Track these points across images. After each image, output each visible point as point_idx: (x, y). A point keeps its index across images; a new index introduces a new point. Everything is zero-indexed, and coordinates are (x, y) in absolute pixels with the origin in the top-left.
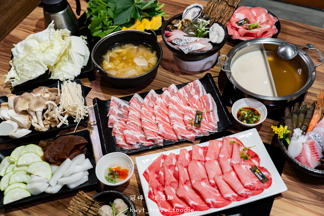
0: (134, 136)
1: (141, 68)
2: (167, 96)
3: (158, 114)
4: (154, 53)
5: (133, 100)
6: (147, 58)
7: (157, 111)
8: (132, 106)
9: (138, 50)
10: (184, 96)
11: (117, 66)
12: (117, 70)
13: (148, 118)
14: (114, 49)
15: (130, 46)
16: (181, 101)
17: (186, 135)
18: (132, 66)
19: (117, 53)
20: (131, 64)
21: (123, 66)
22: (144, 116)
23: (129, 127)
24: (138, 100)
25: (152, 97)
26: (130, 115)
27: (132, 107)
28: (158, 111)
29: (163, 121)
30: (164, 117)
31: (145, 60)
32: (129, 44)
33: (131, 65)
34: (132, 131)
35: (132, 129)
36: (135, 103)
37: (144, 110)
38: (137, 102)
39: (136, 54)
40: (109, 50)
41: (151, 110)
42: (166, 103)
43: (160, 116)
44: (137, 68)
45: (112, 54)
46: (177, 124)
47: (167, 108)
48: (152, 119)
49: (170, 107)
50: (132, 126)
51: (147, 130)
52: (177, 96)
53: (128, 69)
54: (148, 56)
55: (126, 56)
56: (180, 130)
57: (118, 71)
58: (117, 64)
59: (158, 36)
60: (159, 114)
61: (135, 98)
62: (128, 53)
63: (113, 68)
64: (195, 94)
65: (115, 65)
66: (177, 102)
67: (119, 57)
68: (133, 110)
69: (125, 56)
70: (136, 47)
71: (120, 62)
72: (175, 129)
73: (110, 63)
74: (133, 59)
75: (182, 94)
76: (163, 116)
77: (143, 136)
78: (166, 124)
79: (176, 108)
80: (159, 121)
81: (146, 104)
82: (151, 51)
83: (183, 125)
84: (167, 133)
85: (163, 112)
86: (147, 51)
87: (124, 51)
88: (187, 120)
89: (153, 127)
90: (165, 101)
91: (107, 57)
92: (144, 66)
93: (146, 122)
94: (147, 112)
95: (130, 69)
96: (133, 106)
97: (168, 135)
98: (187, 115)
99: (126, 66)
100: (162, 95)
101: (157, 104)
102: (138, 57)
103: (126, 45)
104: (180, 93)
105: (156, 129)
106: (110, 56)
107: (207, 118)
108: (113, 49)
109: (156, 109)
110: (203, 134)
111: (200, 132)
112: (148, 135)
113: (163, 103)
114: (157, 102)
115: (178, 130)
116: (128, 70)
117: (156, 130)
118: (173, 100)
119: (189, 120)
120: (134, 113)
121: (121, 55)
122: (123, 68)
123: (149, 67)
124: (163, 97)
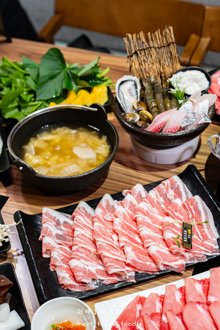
0: (87, 268)
1: (85, 162)
2: (131, 202)
3: (122, 232)
4: (103, 139)
5: (78, 212)
6: (93, 146)
7: (120, 227)
8: (78, 220)
9: (77, 136)
10: (158, 202)
11: (47, 160)
12: (49, 166)
13: (107, 239)
14: (40, 136)
15: (65, 130)
16: (155, 209)
17: (170, 262)
18: (71, 160)
19: (46, 141)
20: (70, 157)
21: (57, 160)
22: (99, 235)
23: (78, 255)
24: (86, 212)
25: (107, 206)
26: (77, 235)
27: (79, 223)
28: (122, 227)
29: (131, 243)
30: (131, 236)
31: (90, 150)
32: (63, 128)
34: (82, 261)
35: (83, 258)
36: (82, 216)
37: (99, 227)
38: (85, 215)
39: (76, 141)
40: (32, 137)
41: (109, 226)
42: (130, 214)
43: (126, 234)
44: (79, 162)
45: (37, 143)
46: (155, 245)
47: (133, 222)
48: (114, 241)
49: (139, 220)
50: (82, 253)
51: (108, 257)
52: (148, 201)
53: (66, 164)
54: (94, 144)
55: (60, 145)
56: (160, 255)
57: (50, 168)
58: (47, 158)
60: (124, 232)
61: (81, 209)
62: (62, 141)
63: (42, 164)
64: (175, 197)
65: (45, 159)
66: (150, 212)
67: (48, 147)
68: (80, 227)
69: (58, 145)
70: (74, 132)
71: (51, 154)
72: (153, 254)
73: (37, 157)
74: (72, 148)
75: (154, 199)
76: (130, 234)
77: (101, 268)
78: (136, 247)
79: (149, 221)
80: (125, 242)
81: (101, 216)
82: (98, 136)
83: (164, 247)
84: (140, 261)
85: (129, 228)
86: (91, 136)
87: (56, 137)
88: (170, 238)
89: (116, 253)
90: (130, 211)
91: (31, 147)
92: (91, 159)
93: (104, 245)
94: (103, 230)
95: (68, 163)
96: (79, 222)
97: (142, 264)
98: (169, 231)
99: (61, 160)
100: (123, 201)
101: (118, 215)
102: (79, 146)
103: (58, 130)
104: (151, 197)
105: (122, 255)
106: (35, 146)
107: (199, 234)
108: (38, 135)
109: (118, 224)
110: (197, 260)
111: (192, 256)
112: (110, 266)
113: (126, 214)
114: (117, 213)
115: (157, 254)
116: (66, 166)
117: (121, 257)
118: (143, 208)
119: (172, 238)
120: (83, 232)
121: (52, 143)
122: (58, 163)
123: (98, 159)
124: (126, 204)
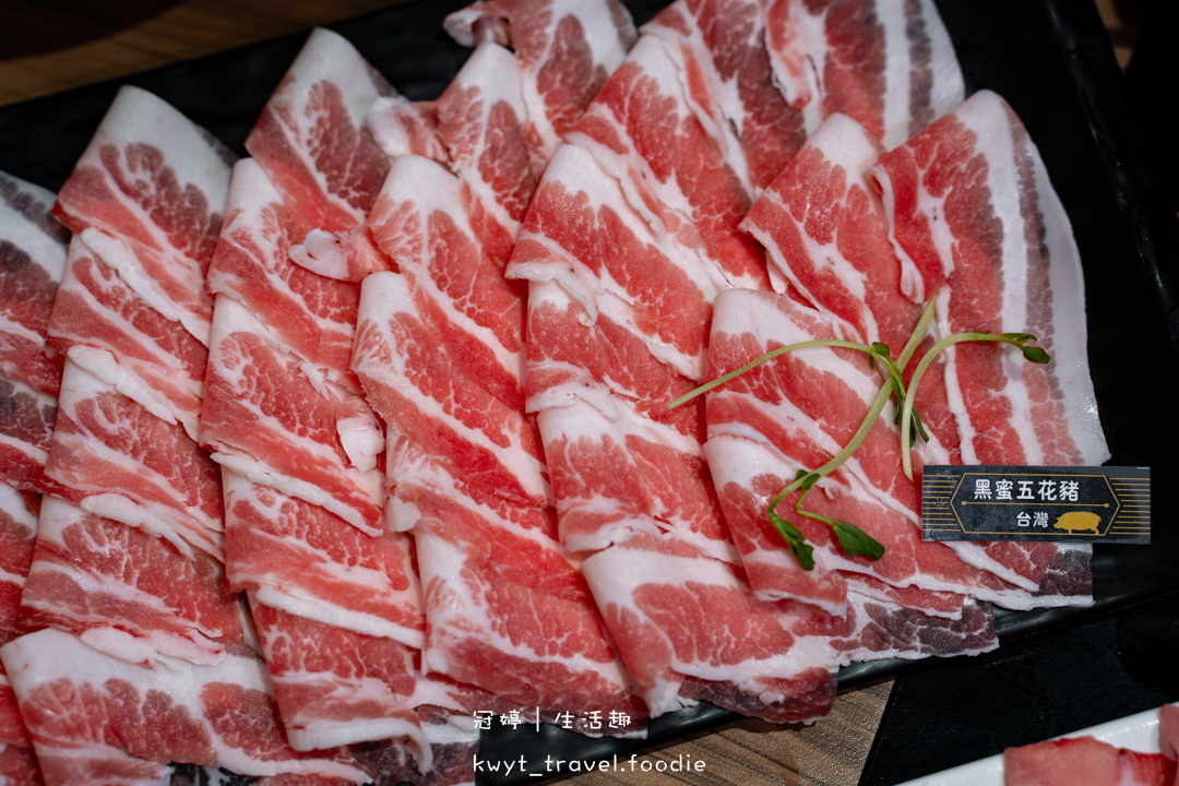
2: (503, 112)
3: (411, 409)
5: (103, 193)
7: (399, 362)
8: (95, 271)
13: (303, 457)
16: (671, 195)
25: (326, 140)
26: (85, 408)
27: (103, 298)
28: (414, 362)
29: (467, 502)
30: (477, 437)
34: (110, 638)
35: (111, 609)
36: (132, 230)
37: (248, 343)
38: (160, 218)
42: (493, 223)
43: (443, 432)
47: (506, 294)
48: (348, 462)
49: (546, 304)
50: (108, 565)
51: (290, 620)
52: (621, 131)
56: (660, 620)
60: (430, 406)
61: (122, 163)
64: (835, 104)
66: (628, 219)
68: (110, 334)
72: (612, 607)
75: (670, 103)
76: (472, 422)
77: (241, 673)
78: (506, 536)
79: (612, 301)
80: (427, 501)
81: (268, 246)
83: (698, 540)
84: (524, 652)
85: (470, 355)
88: (744, 482)
89: (361, 577)
90: (485, 192)
93: (272, 513)
94: (282, 362)
96: (106, 286)
97: (539, 667)
98: (746, 429)
100: (444, 106)
101: (400, 242)
104: (653, 87)
105: (398, 584)
109: (388, 338)
110: (924, 638)
111: (892, 607)
112: (304, 695)
113: (461, 222)
114: (392, 222)
115: (642, 618)
117: (391, 614)
118: (581, 197)
119: (768, 483)
120: (126, 379)
124: (464, 134)
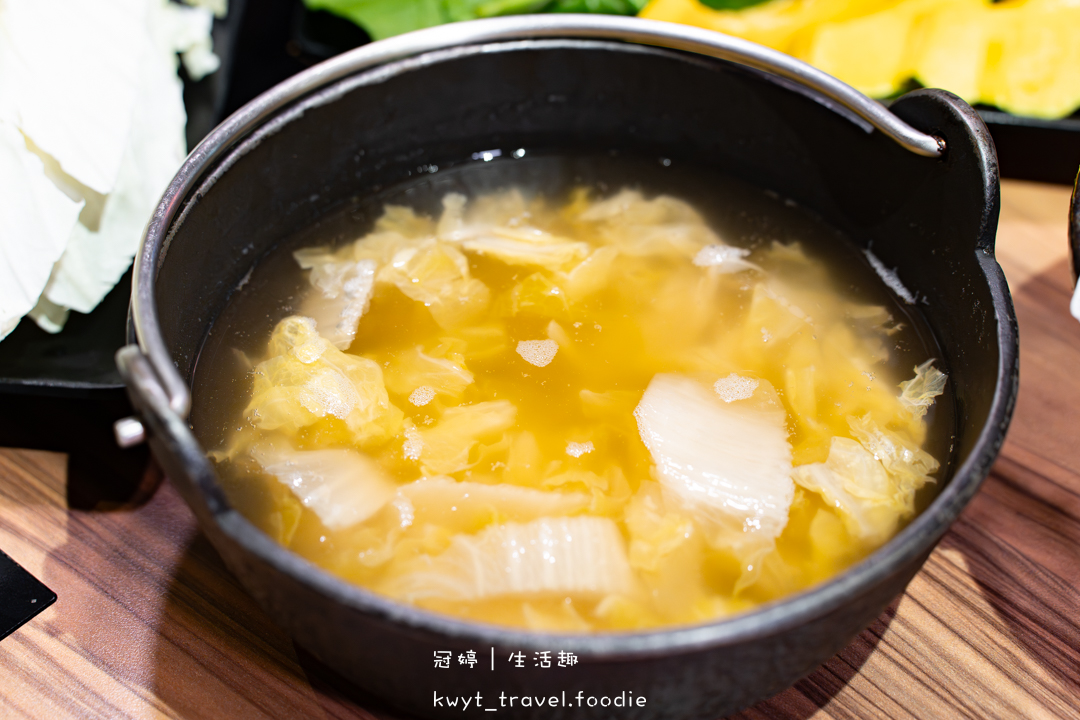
1: (686, 532)
4: (908, 385)
6: (812, 424)
9: (733, 299)
11: (421, 417)
12: (406, 472)
14: (467, 213)
15: (669, 220)
18: (589, 478)
19: (482, 266)
20: (589, 448)
21: (490, 438)
31: (773, 443)
32: (663, 204)
33: (592, 463)
39: (707, 336)
40: (399, 200)
44: (642, 513)
45: (412, 263)
53: (532, 497)
54: (825, 403)
55: (566, 325)
57: (401, 491)
58: (421, 398)
59: (1013, 194)
62: (606, 299)
63: (361, 437)
65: (398, 400)
67: (481, 318)
69: (553, 328)
70: (722, 257)
71: (468, 378)
73: (353, 363)
74: (637, 384)
82: (884, 355)
86: (840, 339)
87: (576, 259)
91: (349, 276)
92: (737, 523)
95: (555, 499)
99: (525, 449)
102: (705, 380)
103: (626, 204)
106: (385, 277)
108: (452, 202)
116: (524, 516)
121: (519, 298)
122: (486, 462)
123: (793, 540)
